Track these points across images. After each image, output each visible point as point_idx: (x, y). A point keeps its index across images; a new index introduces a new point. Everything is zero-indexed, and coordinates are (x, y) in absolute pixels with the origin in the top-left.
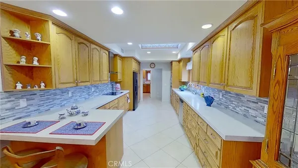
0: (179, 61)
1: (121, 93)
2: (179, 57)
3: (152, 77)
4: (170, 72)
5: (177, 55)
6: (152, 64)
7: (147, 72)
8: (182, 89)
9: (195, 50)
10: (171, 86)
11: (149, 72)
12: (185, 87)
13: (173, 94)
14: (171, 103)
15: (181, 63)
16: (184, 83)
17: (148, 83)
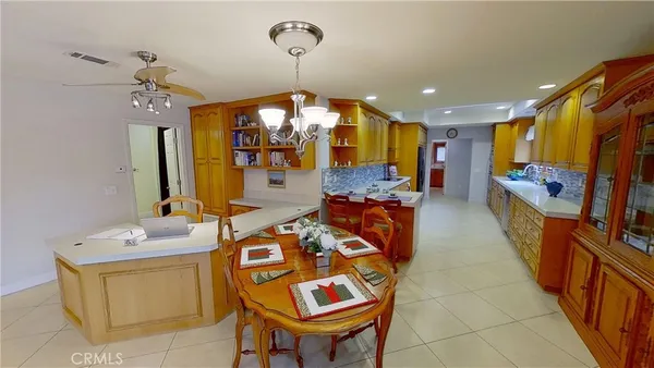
0: (512, 123)
1: (399, 180)
2: (511, 116)
3: (448, 155)
4: (490, 144)
5: (507, 111)
6: (452, 132)
7: (436, 146)
8: (514, 176)
9: (539, 107)
10: (491, 173)
11: (443, 145)
12: (520, 173)
13: (493, 186)
14: (489, 205)
15: (516, 128)
16: (521, 166)
17: (438, 167)
